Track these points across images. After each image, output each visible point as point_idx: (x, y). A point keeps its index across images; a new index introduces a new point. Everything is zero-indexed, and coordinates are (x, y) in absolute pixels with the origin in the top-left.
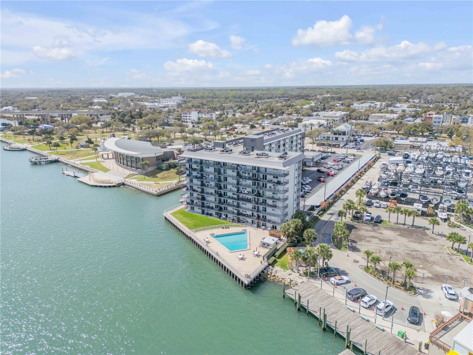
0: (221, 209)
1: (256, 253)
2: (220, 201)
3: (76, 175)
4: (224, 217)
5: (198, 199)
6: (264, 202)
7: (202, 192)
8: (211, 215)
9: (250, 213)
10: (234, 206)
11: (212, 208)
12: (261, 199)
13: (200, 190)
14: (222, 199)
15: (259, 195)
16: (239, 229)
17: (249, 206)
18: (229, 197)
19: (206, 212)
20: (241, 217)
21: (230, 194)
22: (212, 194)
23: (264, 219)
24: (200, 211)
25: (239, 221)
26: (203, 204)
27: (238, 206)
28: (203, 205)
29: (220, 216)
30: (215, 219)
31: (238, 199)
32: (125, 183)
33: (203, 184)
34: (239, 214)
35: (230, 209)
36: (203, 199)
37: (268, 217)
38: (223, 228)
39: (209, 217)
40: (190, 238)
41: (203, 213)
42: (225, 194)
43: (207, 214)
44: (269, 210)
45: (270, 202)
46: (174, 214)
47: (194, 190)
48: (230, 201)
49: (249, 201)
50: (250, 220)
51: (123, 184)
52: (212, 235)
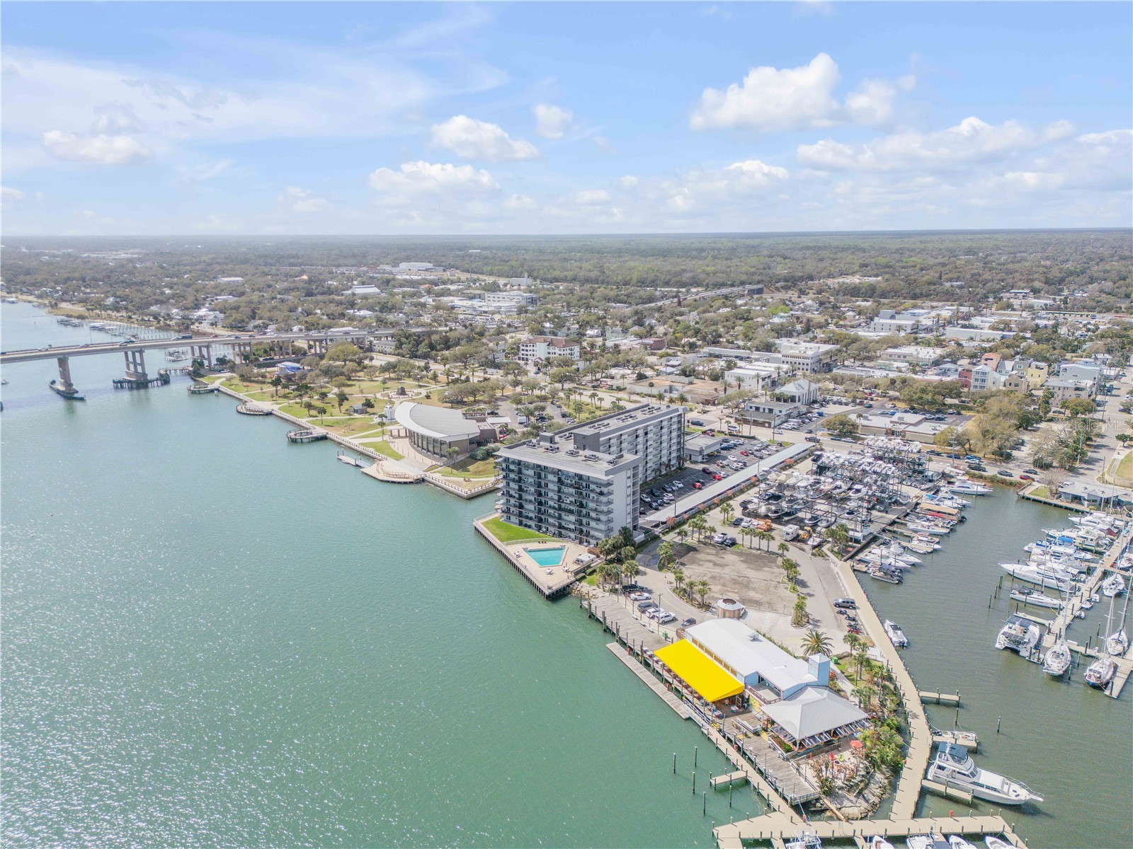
0: (540, 520)
1: (566, 569)
2: (540, 511)
3: (358, 463)
4: (544, 530)
5: (515, 506)
6: (588, 515)
7: (520, 498)
8: (530, 527)
9: (572, 527)
10: (555, 517)
11: (531, 519)
12: (584, 511)
13: (517, 496)
14: (543, 508)
15: (581, 505)
16: (557, 545)
17: (572, 518)
18: (550, 507)
19: (524, 523)
20: (563, 532)
21: (551, 503)
22: (531, 501)
23: (588, 534)
24: (517, 522)
25: (560, 535)
26: (521, 513)
27: (560, 518)
28: (520, 515)
29: (539, 528)
30: (533, 532)
31: (560, 509)
32: (426, 478)
33: (520, 489)
34: (560, 527)
35: (551, 520)
36: (521, 506)
37: (592, 533)
38: (540, 542)
39: (527, 529)
40: (500, 552)
41: (521, 523)
42: (546, 503)
43: (526, 525)
44: (593, 524)
45: (593, 514)
46: (485, 524)
47: (511, 496)
48: (551, 511)
49: (571, 512)
50: (573, 535)
51: (423, 480)
52: (525, 550)
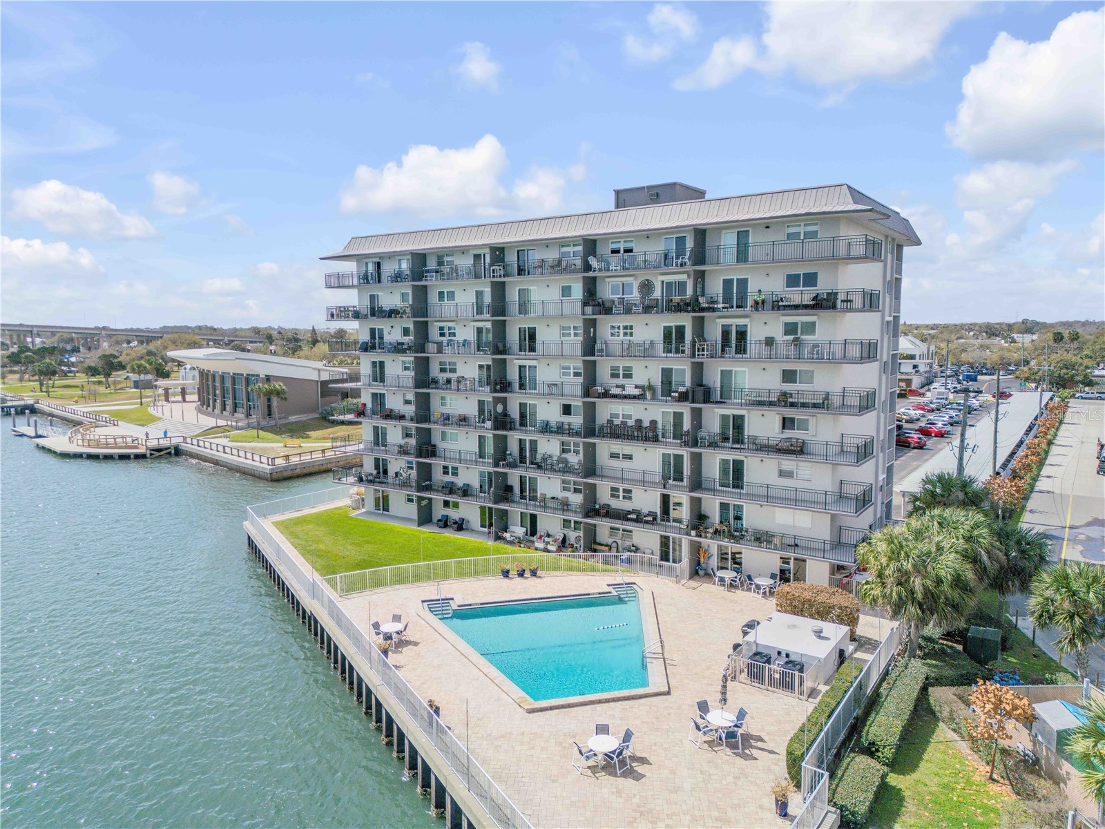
0: (505, 493)
1: (720, 718)
2: (501, 455)
3: (40, 433)
4: (520, 531)
5: (403, 451)
6: (735, 432)
7: (424, 414)
8: (460, 526)
9: (648, 501)
10: (567, 469)
11: (466, 492)
12: (713, 417)
13: (410, 410)
14: (513, 438)
15: (700, 393)
16: (596, 582)
17: (649, 459)
18: (546, 429)
19: (439, 512)
20: (604, 526)
21: (549, 411)
22: (463, 420)
23: (732, 527)
24: (412, 511)
25: (592, 544)
26: (425, 472)
27: (590, 469)
28: (425, 480)
29: (496, 524)
30: (477, 540)
31: (591, 429)
32: (184, 446)
33: (424, 379)
34: (593, 509)
35: (549, 486)
36: (427, 448)
37: (755, 516)
38: (506, 574)
39: (450, 535)
41: (425, 518)
42: (525, 417)
43: (445, 523)
44: (760, 470)
45: (764, 425)
47: (389, 415)
48: (549, 447)
49: (646, 434)
50: (648, 539)
51: (178, 452)
52: (438, 607)
